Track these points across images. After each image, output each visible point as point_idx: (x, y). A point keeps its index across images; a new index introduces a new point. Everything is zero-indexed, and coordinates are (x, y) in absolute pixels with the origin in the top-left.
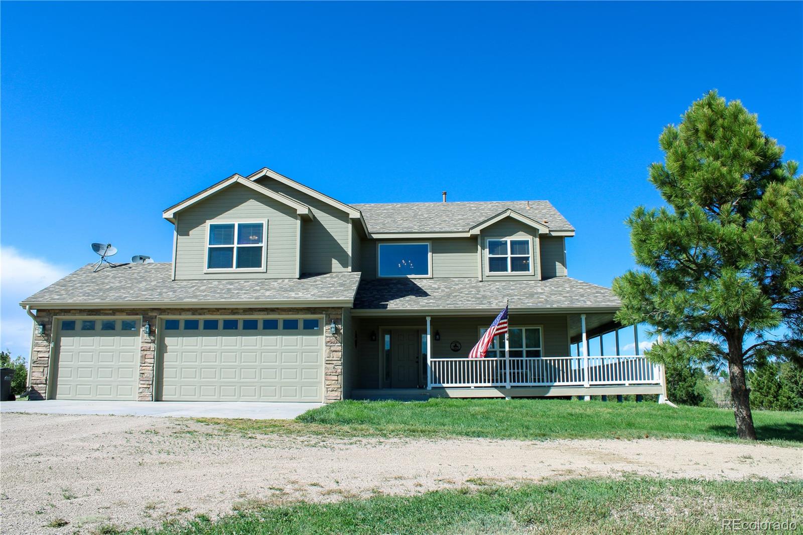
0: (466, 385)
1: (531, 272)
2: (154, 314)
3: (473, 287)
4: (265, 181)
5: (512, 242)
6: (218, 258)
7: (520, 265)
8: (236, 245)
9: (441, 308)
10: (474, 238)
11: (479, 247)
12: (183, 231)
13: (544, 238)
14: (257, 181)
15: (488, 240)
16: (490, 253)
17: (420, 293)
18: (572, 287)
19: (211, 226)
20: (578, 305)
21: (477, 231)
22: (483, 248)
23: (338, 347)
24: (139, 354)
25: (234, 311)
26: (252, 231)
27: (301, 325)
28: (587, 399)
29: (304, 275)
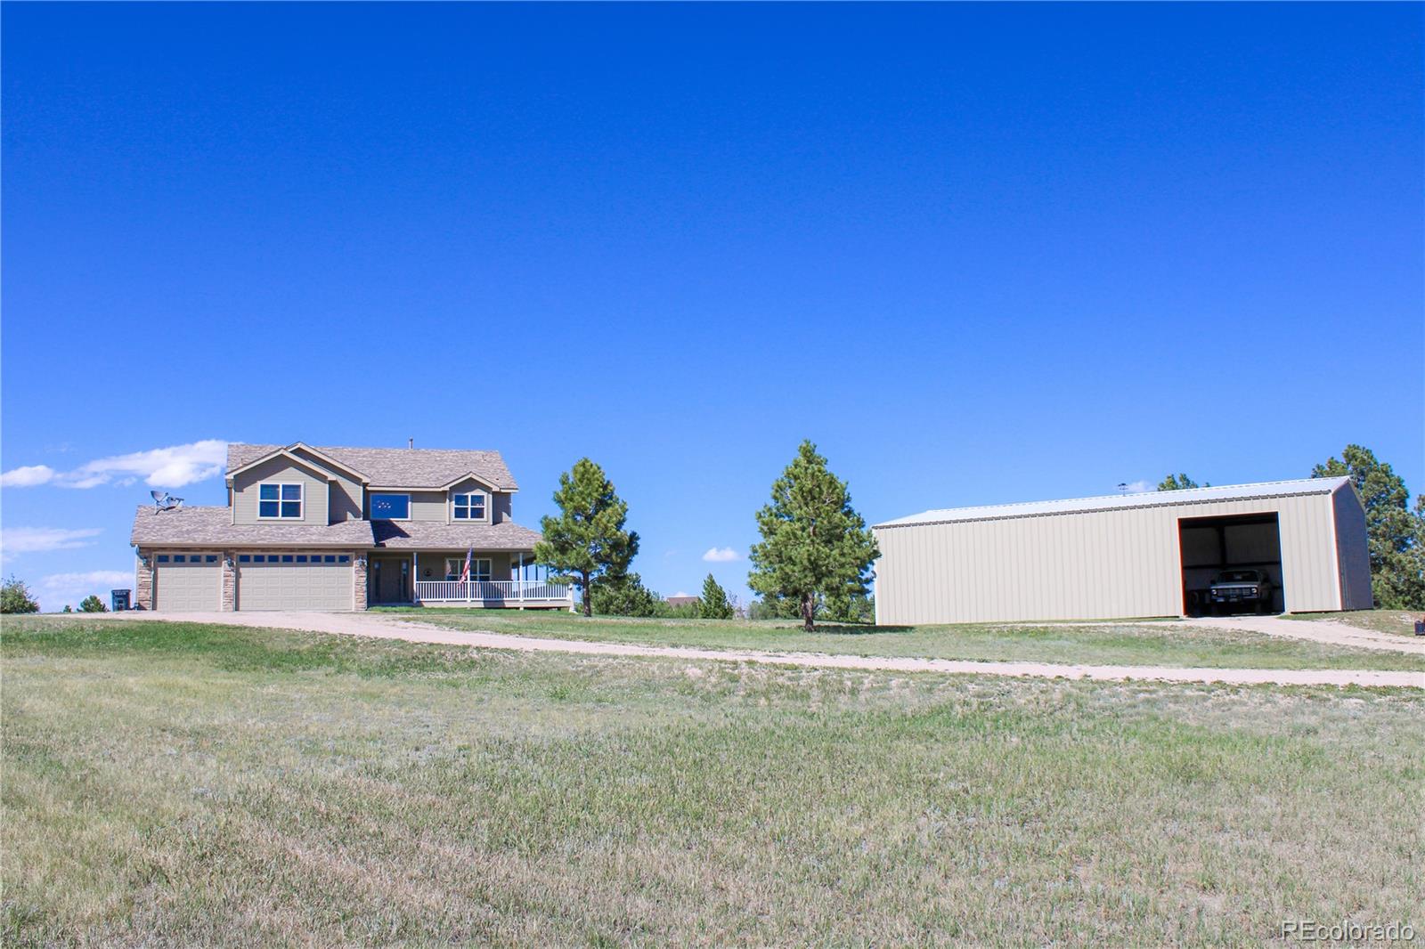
0: (440, 599)
1: (485, 519)
2: (232, 551)
3: (444, 530)
4: (299, 452)
5: (472, 496)
6: (268, 509)
7: (478, 513)
8: (281, 501)
9: (424, 547)
10: (445, 492)
11: (448, 500)
12: (239, 489)
13: (495, 494)
14: (291, 452)
15: (454, 495)
16: (456, 504)
17: (403, 534)
18: (514, 531)
19: (262, 486)
20: (518, 546)
21: (447, 488)
22: (450, 501)
23: (365, 574)
24: (223, 579)
25: (292, 550)
26: (292, 490)
27: (337, 559)
28: (522, 609)
29: (332, 522)
